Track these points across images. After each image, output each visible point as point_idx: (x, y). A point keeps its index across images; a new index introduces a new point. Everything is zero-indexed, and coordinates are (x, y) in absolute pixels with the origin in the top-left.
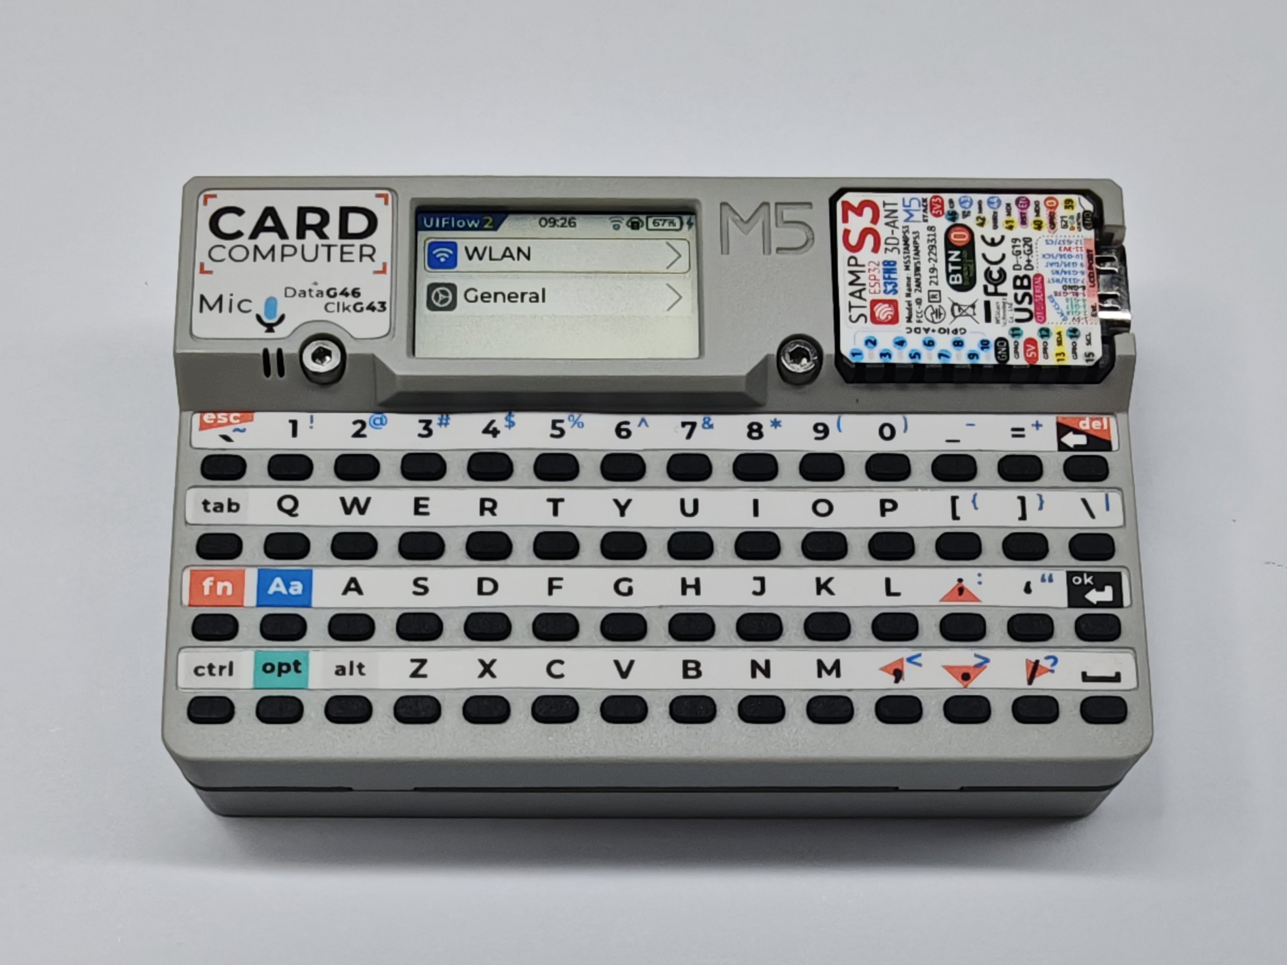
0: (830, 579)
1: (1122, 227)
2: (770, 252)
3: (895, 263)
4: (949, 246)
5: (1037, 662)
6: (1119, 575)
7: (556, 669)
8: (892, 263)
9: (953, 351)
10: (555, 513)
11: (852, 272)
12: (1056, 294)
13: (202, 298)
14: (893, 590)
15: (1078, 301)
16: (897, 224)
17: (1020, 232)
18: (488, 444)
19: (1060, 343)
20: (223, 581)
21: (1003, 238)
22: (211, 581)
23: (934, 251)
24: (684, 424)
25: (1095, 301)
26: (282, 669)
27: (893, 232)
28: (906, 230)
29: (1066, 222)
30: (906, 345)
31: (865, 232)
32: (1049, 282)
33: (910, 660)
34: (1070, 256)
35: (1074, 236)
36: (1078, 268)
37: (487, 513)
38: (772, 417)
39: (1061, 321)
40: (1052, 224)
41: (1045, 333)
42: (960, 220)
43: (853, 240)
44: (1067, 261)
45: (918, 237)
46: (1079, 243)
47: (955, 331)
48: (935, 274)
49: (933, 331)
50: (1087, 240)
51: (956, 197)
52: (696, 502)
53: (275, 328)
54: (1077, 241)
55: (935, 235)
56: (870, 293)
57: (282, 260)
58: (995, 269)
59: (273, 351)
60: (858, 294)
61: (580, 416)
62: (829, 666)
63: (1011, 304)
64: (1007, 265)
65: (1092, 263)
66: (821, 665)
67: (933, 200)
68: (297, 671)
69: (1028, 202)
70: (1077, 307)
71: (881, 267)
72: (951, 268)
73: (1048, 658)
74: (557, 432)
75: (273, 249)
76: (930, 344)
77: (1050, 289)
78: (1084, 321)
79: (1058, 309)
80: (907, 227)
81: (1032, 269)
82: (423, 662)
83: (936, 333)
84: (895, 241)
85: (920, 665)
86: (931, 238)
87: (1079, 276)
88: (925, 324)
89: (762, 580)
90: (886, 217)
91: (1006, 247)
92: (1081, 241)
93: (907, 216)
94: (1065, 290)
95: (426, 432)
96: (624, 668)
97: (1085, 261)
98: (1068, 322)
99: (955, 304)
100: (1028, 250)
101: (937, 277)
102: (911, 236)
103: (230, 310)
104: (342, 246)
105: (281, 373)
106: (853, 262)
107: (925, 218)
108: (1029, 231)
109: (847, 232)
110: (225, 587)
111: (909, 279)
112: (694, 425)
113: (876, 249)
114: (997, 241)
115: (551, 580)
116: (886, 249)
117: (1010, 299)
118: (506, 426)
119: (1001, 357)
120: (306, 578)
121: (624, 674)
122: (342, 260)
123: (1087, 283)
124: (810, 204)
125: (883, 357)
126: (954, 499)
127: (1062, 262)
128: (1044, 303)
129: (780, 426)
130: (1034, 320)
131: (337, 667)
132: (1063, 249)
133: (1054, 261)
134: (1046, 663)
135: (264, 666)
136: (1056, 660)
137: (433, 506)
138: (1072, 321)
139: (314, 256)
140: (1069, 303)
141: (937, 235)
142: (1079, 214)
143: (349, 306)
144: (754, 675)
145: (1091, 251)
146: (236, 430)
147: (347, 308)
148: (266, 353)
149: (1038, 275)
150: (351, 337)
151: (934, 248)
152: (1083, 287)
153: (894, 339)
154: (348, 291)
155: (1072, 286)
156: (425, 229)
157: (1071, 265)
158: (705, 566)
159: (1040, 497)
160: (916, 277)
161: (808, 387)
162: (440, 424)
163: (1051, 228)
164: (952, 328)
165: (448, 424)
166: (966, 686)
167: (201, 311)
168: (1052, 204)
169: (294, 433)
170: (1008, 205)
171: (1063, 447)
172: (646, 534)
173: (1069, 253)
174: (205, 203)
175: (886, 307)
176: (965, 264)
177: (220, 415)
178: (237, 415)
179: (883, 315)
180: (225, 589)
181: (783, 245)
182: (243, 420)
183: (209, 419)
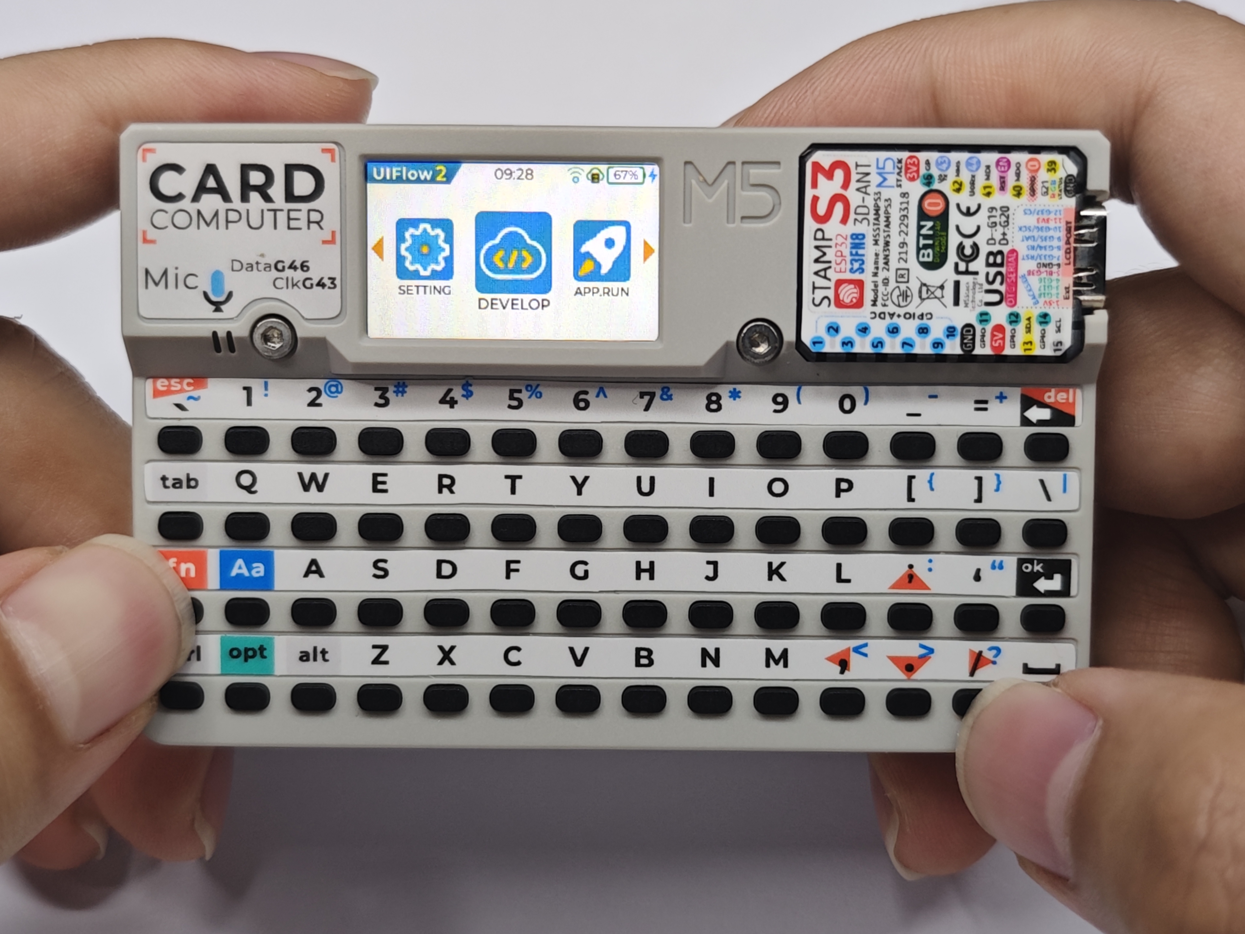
0: (782, 564)
2: (734, 223)
3: (864, 236)
4: (922, 215)
5: (980, 654)
6: (1069, 562)
7: (514, 656)
8: (860, 237)
9: (917, 340)
10: (513, 491)
11: (817, 247)
12: (1030, 273)
13: (147, 272)
14: (844, 577)
15: (1052, 281)
16: (869, 190)
17: (998, 199)
18: (445, 416)
19: (1028, 329)
20: (185, 562)
21: (979, 207)
22: (174, 563)
23: (905, 222)
24: (642, 397)
25: (1070, 281)
26: (248, 654)
27: (863, 199)
28: (878, 197)
29: (1047, 189)
30: (870, 332)
31: (835, 199)
32: (1023, 259)
33: (857, 650)
34: (1048, 229)
35: (1053, 206)
36: (1055, 243)
37: (445, 490)
38: (731, 387)
39: (1032, 305)
40: (1033, 191)
41: (1014, 318)
42: (936, 186)
43: (822, 210)
44: (1044, 234)
45: (890, 205)
46: (1058, 213)
47: (921, 316)
48: (904, 250)
49: (899, 316)
50: (1067, 210)
51: (933, 156)
52: (652, 479)
53: (223, 307)
54: (1056, 211)
55: (908, 203)
56: (836, 271)
57: (227, 228)
58: (968, 243)
59: (221, 334)
60: (822, 273)
61: (538, 386)
62: (777, 655)
63: (981, 285)
64: (980, 239)
65: (1071, 237)
66: (769, 653)
67: (909, 161)
68: (263, 657)
69: (1009, 162)
70: (1050, 288)
71: (849, 240)
72: (922, 242)
73: (991, 649)
74: (515, 403)
75: (216, 214)
76: (894, 331)
77: (1024, 266)
78: (1054, 305)
79: (1030, 290)
80: (880, 193)
81: (1007, 243)
82: (384, 648)
83: (902, 318)
84: (865, 210)
85: (865, 655)
86: (905, 206)
87: (1056, 253)
88: (891, 308)
89: (715, 564)
90: (858, 181)
91: (982, 218)
92: (1060, 211)
93: (881, 179)
94: (1040, 268)
95: (382, 401)
96: (579, 655)
97: (1062, 234)
98: (1039, 304)
99: (923, 285)
100: (1005, 222)
101: (906, 253)
102: (882, 204)
103: (177, 287)
104: (289, 211)
105: (232, 350)
106: (821, 237)
107: (899, 183)
108: (1008, 198)
109: (815, 199)
110: (188, 568)
111: (877, 255)
112: (652, 395)
113: (844, 220)
114: (972, 210)
115: (508, 563)
116: (856, 220)
117: (981, 278)
118: (463, 396)
119: (965, 346)
120: (267, 560)
121: (579, 662)
122: (289, 228)
123: (1062, 261)
124: (778, 164)
125: (845, 346)
126: (910, 480)
127: (1039, 236)
128: (1015, 284)
129: (739, 397)
130: (1004, 304)
131: (301, 652)
132: (1040, 220)
133: (1030, 235)
134: (989, 655)
135: (232, 650)
136: (998, 650)
137: (391, 483)
138: (1044, 305)
139: (260, 223)
140: (1043, 284)
141: (910, 203)
142: (1061, 178)
143: (298, 281)
144: (704, 665)
145: (1070, 223)
146: (190, 398)
147: (296, 285)
148: (215, 334)
149: (1013, 251)
150: (303, 317)
151: (906, 218)
152: (1059, 265)
153: (858, 325)
154: (295, 264)
155: (1046, 264)
156: (375, 181)
157: (1048, 240)
158: (659, 550)
159: (998, 478)
160: (885, 253)
161: (767, 365)
162: (397, 392)
163: (1031, 196)
164: (918, 312)
165: (403, 392)
166: (909, 678)
167: (147, 287)
168: (1034, 166)
169: (249, 402)
170: (988, 167)
171: (1026, 422)
172: (602, 517)
173: (1047, 225)
174: (144, 159)
175: (851, 289)
176: (937, 237)
177: (173, 381)
178: (191, 381)
179: (848, 297)
180: (188, 570)
181: (748, 213)
182: (197, 387)
183: (162, 386)
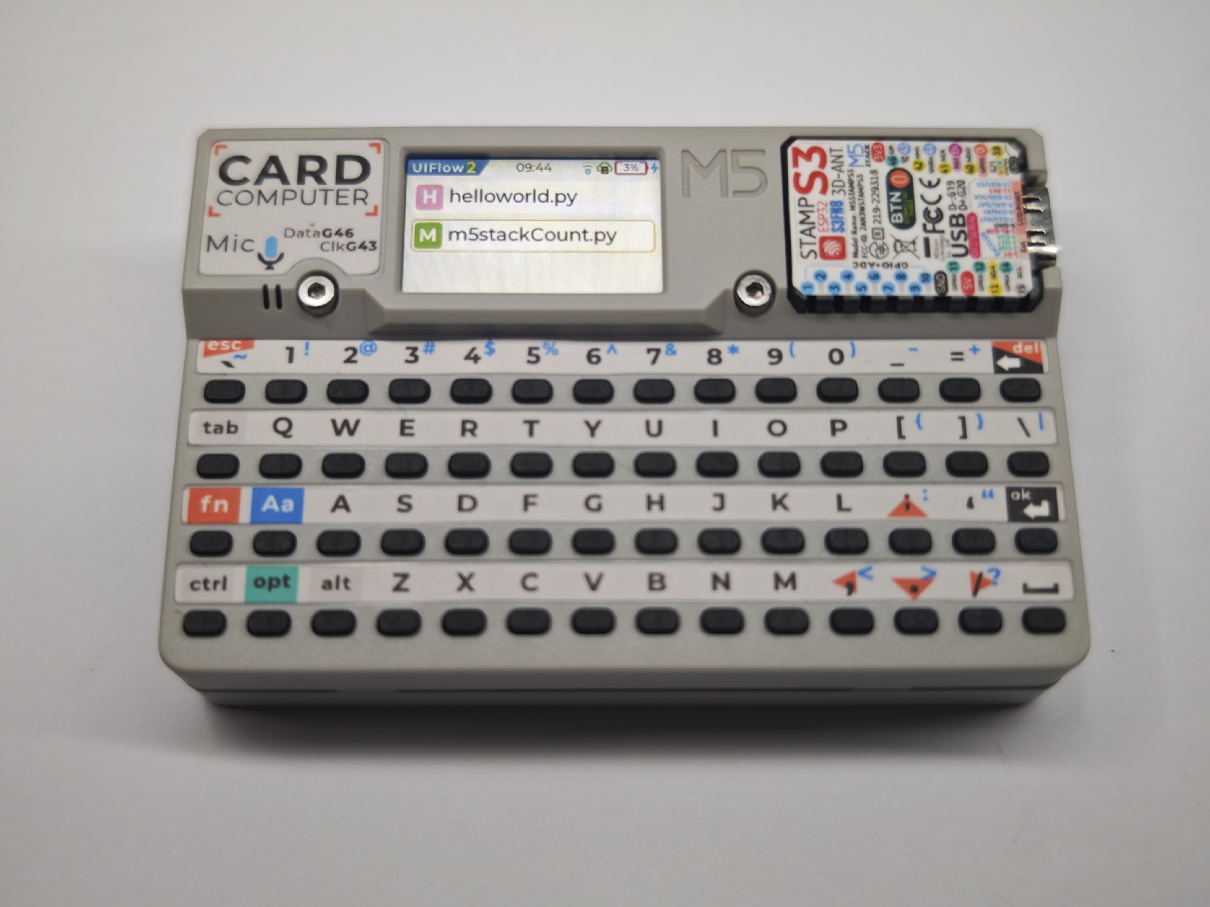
0: (785, 496)
1: (1044, 172)
2: (727, 195)
3: (841, 203)
4: (891, 187)
5: (980, 575)
6: (1054, 490)
7: (530, 583)
8: (839, 204)
9: (896, 284)
10: (531, 433)
11: (802, 212)
12: (989, 231)
13: (210, 239)
14: (845, 505)
15: (1009, 238)
16: (843, 168)
17: (954, 175)
18: (470, 370)
19: (994, 275)
20: (220, 498)
21: (939, 182)
22: (209, 499)
23: (877, 192)
24: (649, 351)
25: (1024, 238)
26: (272, 583)
27: (839, 176)
28: (851, 173)
29: (995, 167)
30: (853, 279)
31: (814, 176)
32: (982, 221)
33: (862, 573)
34: (1000, 198)
35: (1002, 180)
36: (1008, 208)
37: (468, 434)
38: (729, 344)
39: (994, 256)
40: (983, 169)
41: (980, 267)
42: (900, 165)
43: (803, 182)
44: (997, 201)
45: (862, 180)
46: (1007, 185)
47: (898, 266)
48: (878, 213)
49: (878, 265)
50: (1014, 183)
51: (896, 144)
52: (660, 423)
54: (1006, 183)
55: (877, 178)
56: (819, 231)
57: (283, 204)
58: (932, 209)
59: (271, 287)
60: (808, 232)
61: (554, 344)
62: (785, 579)
63: (948, 241)
64: (944, 205)
65: (1020, 203)
66: (778, 579)
67: (875, 147)
68: (286, 585)
69: (960, 149)
70: (1008, 244)
71: (829, 207)
72: (893, 208)
73: (990, 570)
74: (533, 359)
75: (275, 194)
76: (875, 277)
77: (983, 227)
78: (1015, 256)
79: (991, 245)
80: (852, 171)
81: (966, 209)
82: (405, 576)
83: (881, 267)
84: (841, 184)
85: (870, 578)
86: (874, 180)
87: (1008, 215)
88: (871, 259)
89: (722, 497)
90: (833, 162)
91: (942, 189)
92: (1009, 183)
93: (852, 161)
94: (997, 227)
95: (412, 358)
96: (594, 581)
97: (1013, 201)
98: (999, 257)
99: (897, 241)
100: (962, 192)
101: (880, 216)
102: (855, 179)
103: (235, 250)
104: (338, 190)
105: (279, 305)
106: (804, 204)
107: (868, 163)
108: (961, 175)
109: (797, 176)
110: (222, 505)
111: (854, 218)
112: (658, 351)
113: (824, 190)
114: (934, 182)
115: (526, 497)
116: (833, 191)
117: (947, 236)
118: (486, 353)
119: (940, 290)
120: (298, 497)
121: (594, 587)
122: (337, 203)
123: (1015, 221)
124: (763, 151)
125: (832, 290)
126: (899, 419)
127: (993, 203)
128: (977, 240)
129: (737, 352)
130: (969, 255)
131: (324, 581)
132: (992, 191)
133: (985, 201)
134: (989, 576)
135: (256, 581)
136: (998, 572)
137: (417, 428)
138: (1004, 256)
139: (312, 200)
140: (1001, 240)
141: (879, 178)
142: (1006, 160)
143: (343, 245)
144: (715, 588)
145: (1018, 193)
146: (237, 356)
147: (341, 247)
148: (265, 288)
149: (972, 215)
150: (344, 273)
151: (877, 190)
152: (1013, 226)
153: (843, 273)
154: (341, 231)
155: (1002, 225)
156: (414, 173)
157: (1001, 206)
158: (669, 484)
159: (979, 417)
160: (861, 216)
161: (763, 317)
162: (426, 351)
163: (982, 172)
164: (895, 262)
165: (432, 351)
166: (915, 598)
167: (208, 250)
168: (981, 151)
169: (291, 360)
170: (943, 152)
171: (999, 370)
172: (614, 454)
173: (998, 194)
174: (217, 153)
175: (834, 244)
176: (906, 204)
177: (223, 343)
178: (239, 342)
180: (221, 507)
181: (739, 188)
182: (244, 347)
183: (213, 347)
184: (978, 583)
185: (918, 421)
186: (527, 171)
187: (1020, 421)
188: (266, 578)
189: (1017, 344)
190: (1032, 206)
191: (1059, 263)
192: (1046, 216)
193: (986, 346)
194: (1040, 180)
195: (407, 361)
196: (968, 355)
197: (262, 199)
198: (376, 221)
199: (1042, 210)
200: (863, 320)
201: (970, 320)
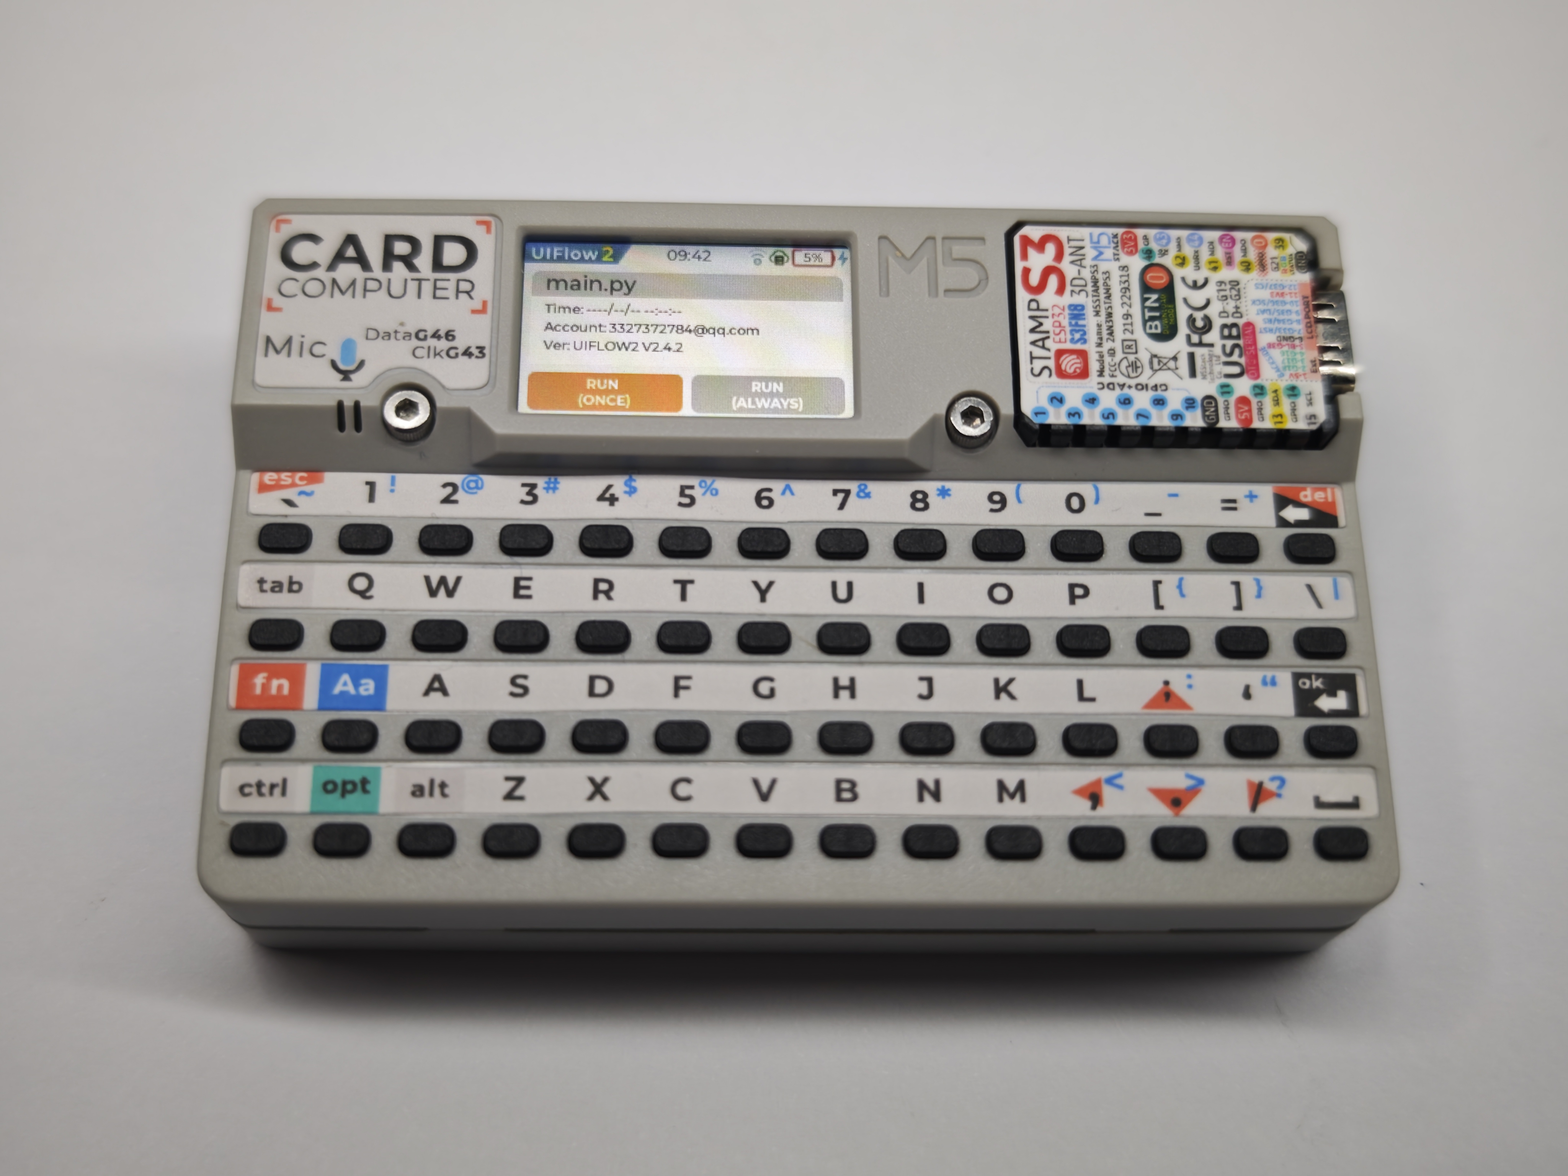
0: (1011, 681)
1: (1340, 271)
2: (937, 295)
3: (1083, 307)
4: (1146, 288)
5: (1260, 785)
6: (1353, 677)
7: (682, 790)
8: (1079, 308)
9: (1153, 411)
10: (683, 597)
11: (1032, 318)
12: (1271, 346)
13: (268, 340)
14: (1087, 694)
15: (1295, 354)
16: (1084, 263)
17: (1226, 274)
18: (604, 514)
19: (1277, 402)
20: (278, 676)
21: (1206, 281)
22: (264, 678)
23: (1128, 294)
24: (835, 492)
25: (1315, 354)
26: (346, 788)
27: (1079, 272)
28: (1095, 269)
29: (1278, 264)
30: (1098, 403)
31: (1048, 271)
32: (1261, 332)
33: (1109, 781)
34: (1285, 303)
35: (1286, 281)
36: (1294, 317)
37: (601, 597)
38: (939, 484)
39: (1278, 377)
40: (1263, 266)
41: (1260, 391)
42: (1157, 260)
44: (1281, 308)
45: (1108, 277)
46: (1292, 287)
47: (1155, 388)
48: (1129, 321)
49: (1130, 387)
50: (1302, 285)
51: (1152, 233)
52: (850, 585)
53: (352, 376)
54: (1291, 285)
55: (1128, 275)
56: (1055, 342)
57: (364, 296)
58: (1199, 316)
59: (348, 403)
60: (1040, 343)
61: (713, 482)
62: (1012, 788)
63: (1219, 357)
64: (1213, 311)
65: (1309, 310)
66: (1002, 786)
67: (1125, 236)
68: (365, 791)
69: (1233, 241)
70: (1295, 361)
71: (1067, 312)
72: (1148, 314)
73: (1273, 779)
74: (686, 501)
75: (353, 283)
76: (1126, 402)
77: (1263, 340)
78: (1303, 377)
81: (1241, 317)
82: (520, 780)
83: (1133, 389)
84: (1082, 282)
85: (1120, 787)
86: (1124, 279)
87: (1295, 326)
88: (1121, 379)
89: (929, 680)
90: (1071, 254)
91: (1211, 291)
92: (1296, 285)
93: (1096, 253)
94: (1281, 341)
95: (530, 498)
96: (765, 787)
97: (1300, 308)
98: (1283, 378)
99: (1154, 356)
100: (1236, 296)
101: (1132, 324)
102: (1100, 277)
103: (301, 355)
104: (436, 281)
105: (358, 427)
106: (1035, 306)
107: (1117, 257)
108: (1234, 273)
109: (1026, 271)
110: (281, 685)
111: (1099, 326)
112: (847, 493)
113: (1061, 290)
115: (677, 679)
116: (1072, 291)
117: (1218, 350)
118: (626, 492)
119: (1208, 419)
120: (380, 676)
121: (764, 797)
122: (435, 297)
123: (1303, 333)
124: (982, 239)
125: (1071, 417)
127: (1275, 309)
128: (1256, 357)
129: (949, 495)
130: (1246, 376)
131: (415, 786)
132: (1275, 295)
133: (1265, 307)
134: (1271, 786)
135: (325, 785)
136: (1283, 781)
137: (536, 588)
138: (1290, 377)
139: (402, 292)
140: (1285, 357)
141: (1130, 276)
142: (1291, 255)
143: (442, 351)
144: (921, 799)
145: (1307, 297)
146: (301, 493)
147: (439, 354)
148: (340, 405)
149: (1249, 324)
150: (443, 387)
151: (1127, 291)
152: (1301, 339)
153: (1085, 396)
154: (440, 333)
155: (1287, 337)
156: (534, 260)
157: (1285, 313)
158: (861, 663)
159: (1258, 582)
160: (1108, 324)
161: (981, 451)
162: (547, 489)
163: (1261, 271)
164: (1151, 383)
165: (555, 489)
166: (1177, 814)
167: (266, 355)
168: (1261, 243)
169: (371, 498)
170: (1211, 243)
171: (1283, 523)
172: (790, 624)
173: (1281, 299)
174: (278, 229)
175: (1073, 359)
176: (1165, 309)
177: (284, 475)
178: (304, 474)
179: (1070, 368)
180: (280, 687)
181: (952, 286)
182: (311, 481)
183: (270, 480)
184: (1258, 794)
185: (1180, 587)
186: (680, 260)
187: (1309, 587)
188: (339, 781)
189: (1304, 489)
190: (1324, 314)
191: (1358, 387)
192: (1342, 328)
193: (1266, 492)
194: (1334, 282)
195: (523, 502)
196: (1243, 503)
197: (336, 290)
198: (485, 320)
199: (1337, 320)
200: (1111, 457)
201: (1247, 458)
